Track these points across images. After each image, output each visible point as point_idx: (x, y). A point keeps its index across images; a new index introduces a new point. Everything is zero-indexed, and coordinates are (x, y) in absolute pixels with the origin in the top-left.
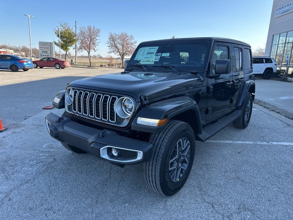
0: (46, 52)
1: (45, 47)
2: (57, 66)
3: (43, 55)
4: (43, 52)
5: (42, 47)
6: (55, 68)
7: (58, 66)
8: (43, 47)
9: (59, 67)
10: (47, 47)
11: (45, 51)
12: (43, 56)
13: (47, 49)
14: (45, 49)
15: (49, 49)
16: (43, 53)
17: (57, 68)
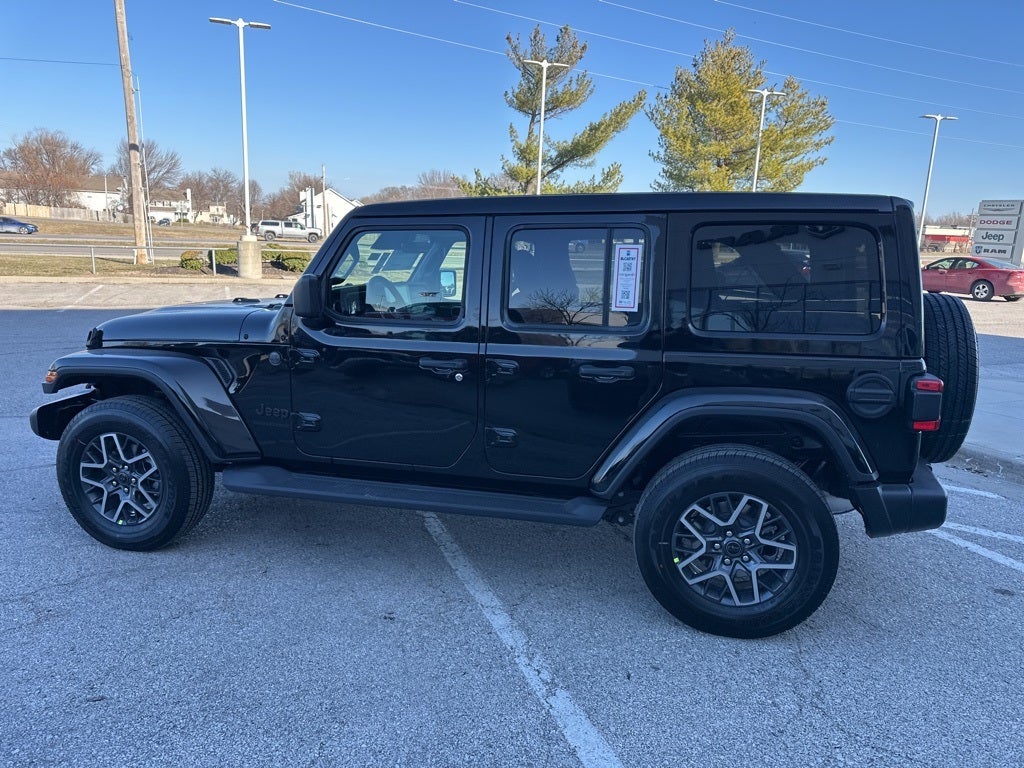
0: (999, 237)
1: (999, 219)
2: (982, 291)
3: (985, 247)
4: (988, 236)
5: (986, 218)
6: (971, 296)
7: (986, 288)
8: (992, 218)
9: (985, 295)
10: (1006, 219)
11: (993, 233)
12: (985, 251)
13: (1006, 226)
14: (998, 226)
15: (1013, 226)
16: (987, 240)
17: (978, 296)
